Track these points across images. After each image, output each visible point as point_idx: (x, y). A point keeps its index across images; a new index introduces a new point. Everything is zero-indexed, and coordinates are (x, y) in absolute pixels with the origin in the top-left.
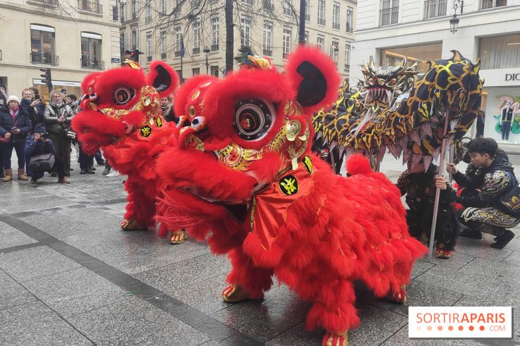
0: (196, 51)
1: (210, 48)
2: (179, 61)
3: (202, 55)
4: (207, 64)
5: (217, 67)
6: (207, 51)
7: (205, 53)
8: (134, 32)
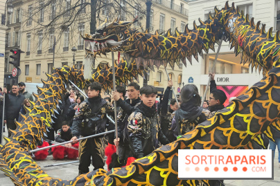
0: (66, 49)
1: (77, 48)
2: (52, 56)
3: (70, 53)
4: (74, 60)
5: (82, 62)
6: (73, 50)
7: (73, 52)
8: (17, 33)
